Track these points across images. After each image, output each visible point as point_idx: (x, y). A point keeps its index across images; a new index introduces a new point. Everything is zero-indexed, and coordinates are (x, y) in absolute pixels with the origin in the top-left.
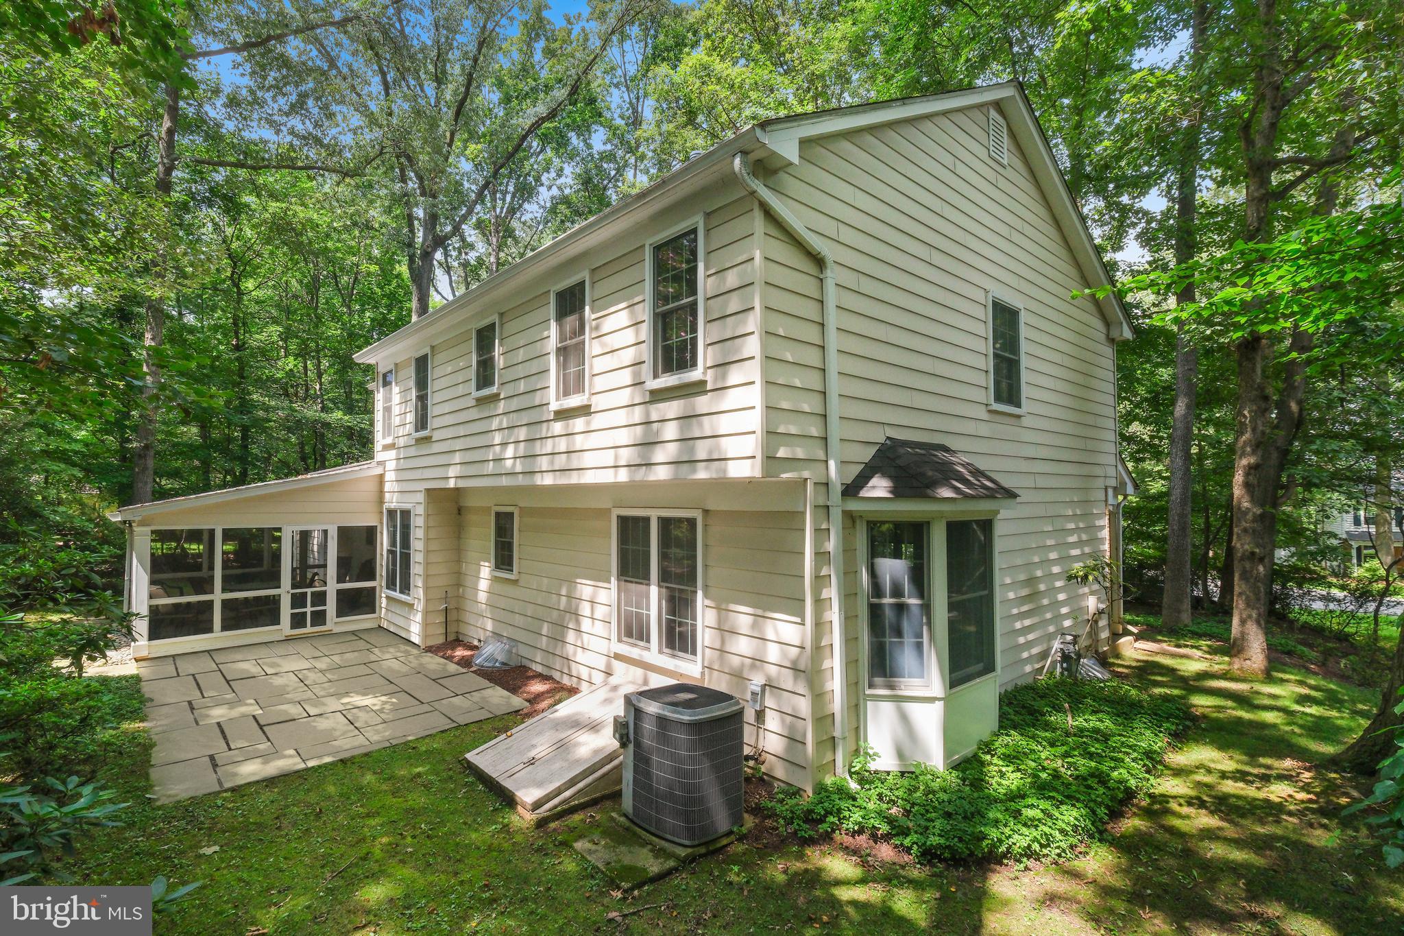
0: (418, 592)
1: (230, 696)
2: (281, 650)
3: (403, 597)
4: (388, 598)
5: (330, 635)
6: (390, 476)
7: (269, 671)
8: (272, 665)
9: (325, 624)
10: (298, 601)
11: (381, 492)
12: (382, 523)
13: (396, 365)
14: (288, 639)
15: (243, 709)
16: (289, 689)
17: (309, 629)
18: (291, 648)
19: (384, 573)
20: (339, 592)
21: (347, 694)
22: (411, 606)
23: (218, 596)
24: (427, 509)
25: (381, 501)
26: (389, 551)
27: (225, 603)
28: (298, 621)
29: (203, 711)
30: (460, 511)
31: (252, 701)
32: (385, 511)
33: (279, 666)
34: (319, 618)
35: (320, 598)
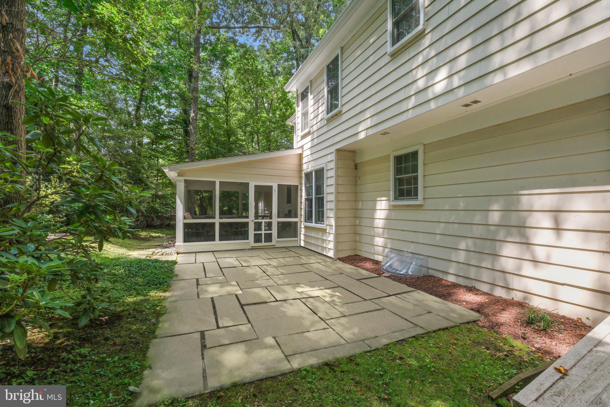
0: (330, 220)
1: (221, 278)
2: (250, 253)
3: (319, 226)
4: (306, 227)
5: (274, 248)
6: (307, 153)
7: (244, 264)
8: (246, 261)
9: (271, 242)
10: (258, 226)
11: (301, 165)
12: (301, 184)
13: (311, 81)
14: (253, 249)
15: (229, 289)
16: (258, 277)
17: (263, 244)
18: (254, 253)
19: (303, 213)
20: (278, 223)
21: (298, 284)
22: (324, 231)
23: (217, 221)
24: (336, 164)
25: (300, 170)
26: (307, 199)
27: (221, 224)
28: (258, 238)
29: (203, 286)
30: (356, 167)
31: (235, 283)
32: (303, 175)
33: (249, 262)
34: (269, 238)
35: (269, 225)
